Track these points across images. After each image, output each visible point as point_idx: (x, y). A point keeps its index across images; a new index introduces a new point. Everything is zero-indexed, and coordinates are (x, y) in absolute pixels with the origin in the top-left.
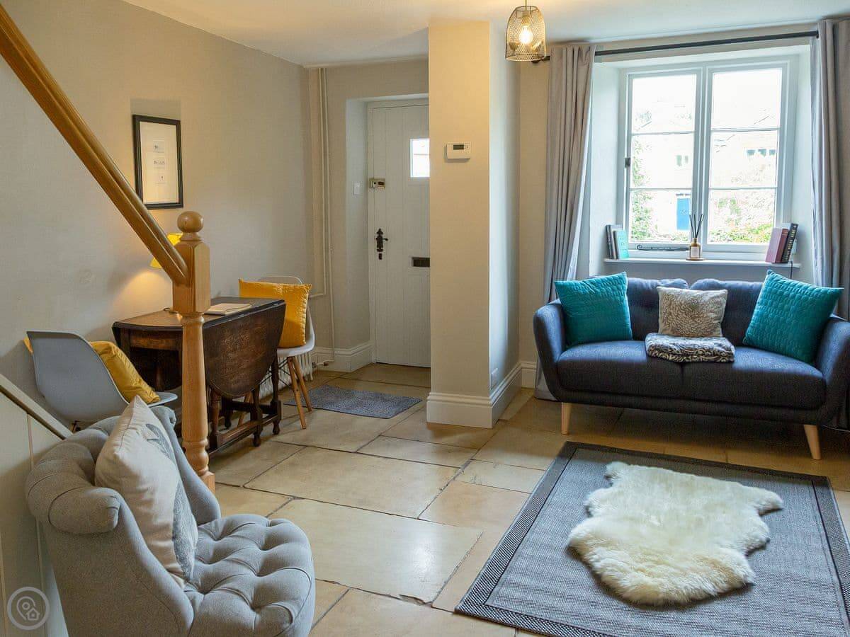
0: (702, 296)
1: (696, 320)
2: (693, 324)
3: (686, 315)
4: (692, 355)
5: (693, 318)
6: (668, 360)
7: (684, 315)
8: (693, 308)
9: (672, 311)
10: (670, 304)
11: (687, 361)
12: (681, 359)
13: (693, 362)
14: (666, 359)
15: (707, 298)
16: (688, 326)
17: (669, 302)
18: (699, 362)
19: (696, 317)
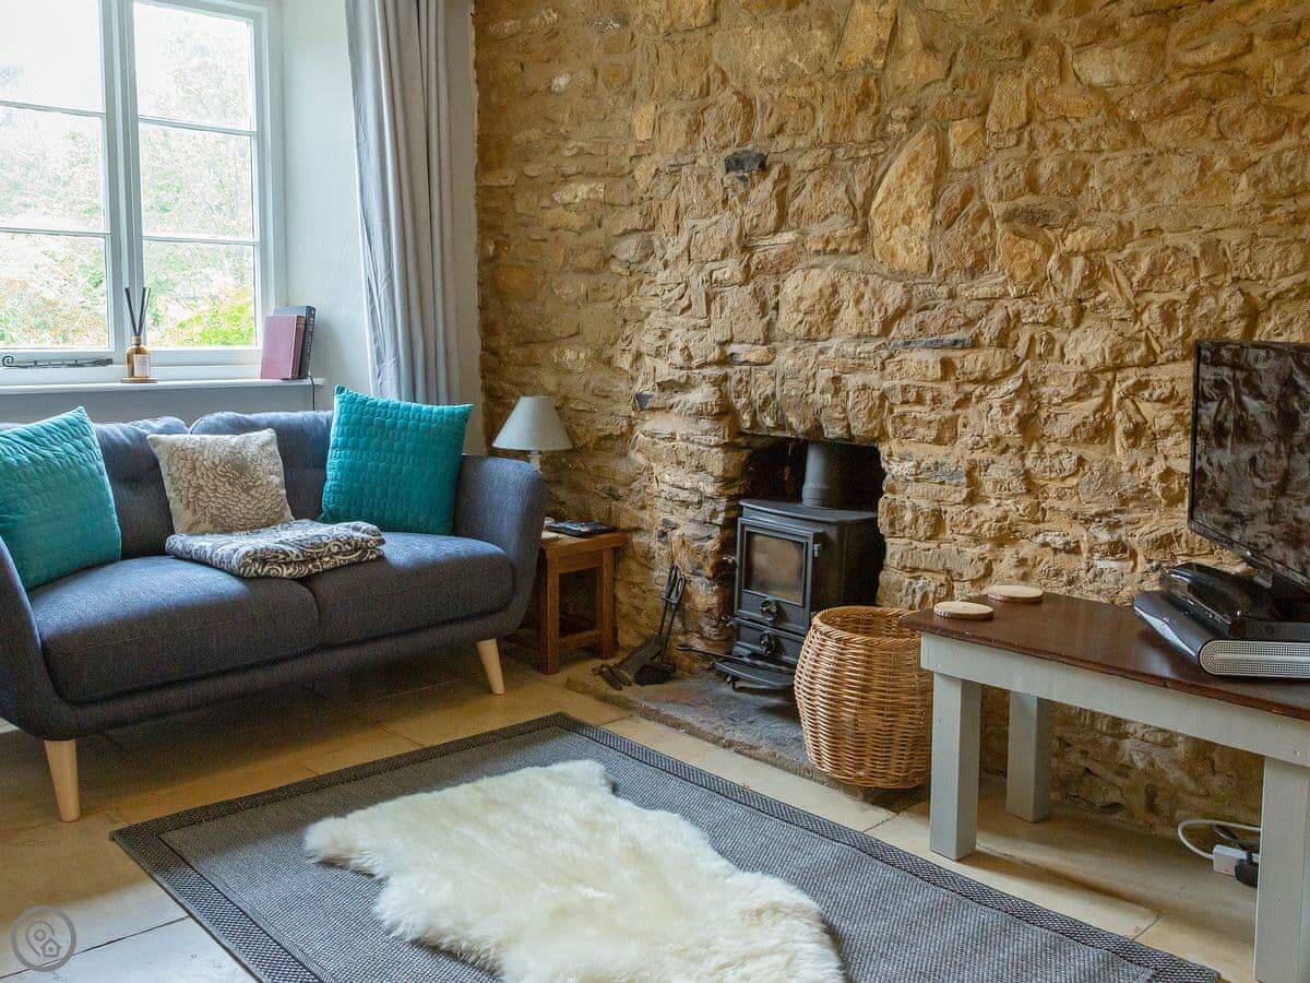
0: (244, 443)
1: (253, 492)
2: (249, 502)
3: (230, 484)
4: (320, 558)
5: (247, 490)
6: (281, 578)
7: (227, 486)
8: (237, 470)
9: (201, 482)
10: (194, 469)
11: (314, 571)
12: (304, 571)
13: (324, 571)
14: (276, 577)
15: (253, 449)
16: (241, 507)
17: (189, 465)
18: (335, 569)
19: (250, 488)
